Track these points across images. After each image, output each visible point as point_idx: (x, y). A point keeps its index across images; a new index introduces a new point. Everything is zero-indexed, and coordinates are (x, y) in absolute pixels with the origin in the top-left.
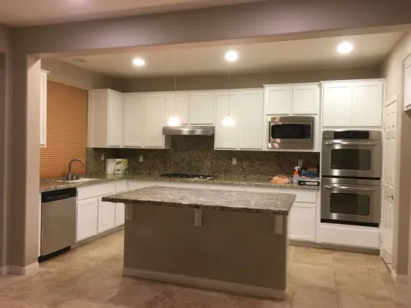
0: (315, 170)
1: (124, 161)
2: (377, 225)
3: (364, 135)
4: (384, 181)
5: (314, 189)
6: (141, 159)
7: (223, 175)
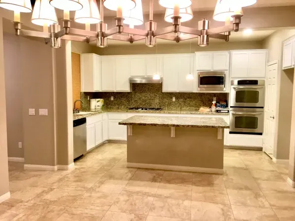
0: (225, 104)
1: (101, 100)
2: (261, 134)
3: (255, 82)
4: (266, 109)
5: (226, 115)
6: (112, 99)
7: (166, 108)
